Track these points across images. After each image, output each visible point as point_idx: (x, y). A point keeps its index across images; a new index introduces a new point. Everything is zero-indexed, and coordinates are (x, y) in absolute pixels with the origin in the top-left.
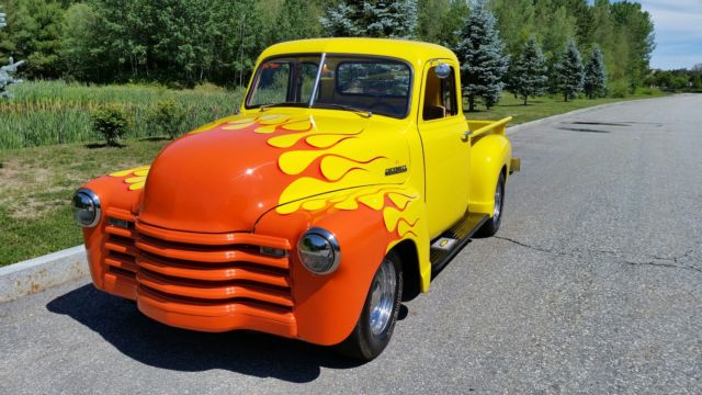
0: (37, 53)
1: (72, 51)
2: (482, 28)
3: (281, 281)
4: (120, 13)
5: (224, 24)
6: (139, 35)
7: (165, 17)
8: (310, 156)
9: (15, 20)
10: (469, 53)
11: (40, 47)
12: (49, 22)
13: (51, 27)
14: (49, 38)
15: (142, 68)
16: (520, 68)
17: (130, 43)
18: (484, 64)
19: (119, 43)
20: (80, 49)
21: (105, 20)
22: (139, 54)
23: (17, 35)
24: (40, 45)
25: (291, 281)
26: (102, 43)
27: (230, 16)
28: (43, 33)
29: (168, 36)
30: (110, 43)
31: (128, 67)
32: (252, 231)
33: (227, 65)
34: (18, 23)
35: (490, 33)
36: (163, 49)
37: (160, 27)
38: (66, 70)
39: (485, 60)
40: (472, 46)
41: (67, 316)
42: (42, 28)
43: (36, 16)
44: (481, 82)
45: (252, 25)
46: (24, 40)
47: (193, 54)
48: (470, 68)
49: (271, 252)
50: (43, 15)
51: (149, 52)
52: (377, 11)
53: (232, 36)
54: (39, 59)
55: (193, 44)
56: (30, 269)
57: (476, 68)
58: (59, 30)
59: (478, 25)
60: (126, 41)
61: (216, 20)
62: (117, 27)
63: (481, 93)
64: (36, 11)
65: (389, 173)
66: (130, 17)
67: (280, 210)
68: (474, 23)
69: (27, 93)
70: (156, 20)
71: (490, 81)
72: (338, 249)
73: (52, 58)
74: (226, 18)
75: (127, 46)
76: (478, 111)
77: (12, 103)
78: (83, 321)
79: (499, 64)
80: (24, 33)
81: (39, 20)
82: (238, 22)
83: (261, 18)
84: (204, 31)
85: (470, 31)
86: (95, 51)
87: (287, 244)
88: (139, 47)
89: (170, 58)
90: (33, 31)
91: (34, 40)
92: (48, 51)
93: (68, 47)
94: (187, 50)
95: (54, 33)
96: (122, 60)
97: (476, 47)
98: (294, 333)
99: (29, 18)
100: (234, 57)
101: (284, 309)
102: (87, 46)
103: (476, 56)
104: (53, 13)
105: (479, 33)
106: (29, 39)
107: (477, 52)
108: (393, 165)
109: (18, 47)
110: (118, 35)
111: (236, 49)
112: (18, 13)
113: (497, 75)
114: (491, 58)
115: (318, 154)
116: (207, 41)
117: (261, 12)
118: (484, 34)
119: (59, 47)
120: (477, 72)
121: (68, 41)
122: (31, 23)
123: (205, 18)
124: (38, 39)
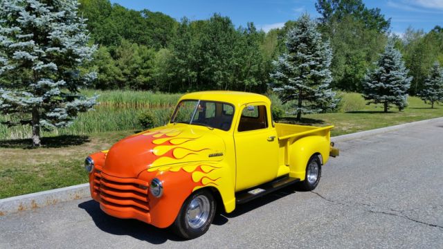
0: (141, 76)
1: (158, 74)
2: (392, 60)
3: (144, 199)
4: (184, 54)
5: (241, 59)
6: (194, 66)
7: (207, 56)
8: (169, 148)
9: (131, 58)
10: (383, 76)
11: (142, 73)
12: (148, 59)
13: (149, 62)
14: (147, 68)
15: (194, 84)
16: (428, 84)
17: (189, 70)
18: (393, 82)
19: (182, 70)
20: (162, 74)
21: (177, 58)
22: (193, 76)
23: (132, 67)
24: (143, 71)
25: (148, 199)
26: (174, 71)
27: (244, 54)
28: (145, 65)
29: (209, 66)
30: (178, 70)
31: (187, 83)
32: (136, 178)
33: (240, 82)
34: (133, 60)
35: (397, 63)
36: (206, 73)
37: (205, 61)
38: (155, 85)
39: (393, 80)
40: (385, 71)
41: (84, 210)
42: (145, 62)
43: (142, 56)
44: (392, 94)
45: (257, 59)
46: (135, 69)
47: (221, 76)
48: (384, 85)
49: (143, 187)
50: (145, 55)
51: (198, 75)
52: (306, 57)
53: (244, 65)
54: (141, 79)
55: (223, 71)
56: (76, 189)
57: (387, 85)
58: (153, 63)
59: (390, 58)
60: (187, 69)
61: (236, 56)
62: (182, 61)
63: (392, 101)
64: (142, 53)
65: (211, 156)
66: (189, 56)
67: (149, 170)
68: (387, 58)
69: (133, 98)
70: (203, 58)
71: (398, 93)
72: (162, 187)
73: (149, 78)
74: (242, 55)
75: (187, 73)
76: (390, 112)
77: (125, 103)
78: (88, 212)
79: (404, 83)
80: (135, 65)
81: (143, 58)
82: (249, 57)
83: (262, 55)
84: (228, 63)
85: (384, 62)
86: (170, 75)
87: (147, 184)
88: (193, 73)
89: (209, 78)
90: (140, 64)
91: (140, 69)
92: (147, 75)
93: (157, 72)
94: (219, 74)
95: (151, 65)
96: (184, 80)
97: (388, 72)
98: (149, 221)
99: (139, 57)
100: (245, 77)
101: (146, 211)
102: (166, 72)
103: (388, 77)
104: (151, 54)
105: (390, 63)
106: (137, 68)
107: (388, 75)
108: (214, 153)
109: (132, 72)
110: (183, 66)
111: (246, 72)
112: (133, 55)
113: (402, 89)
114: (399, 79)
115: (173, 147)
116: (230, 68)
117: (263, 51)
118: (393, 64)
119: (152, 73)
120: (388, 87)
121: (156, 69)
122: (139, 59)
123: (230, 56)
124: (142, 68)
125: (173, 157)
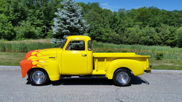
0: (169, 40)
1: (177, 39)
9: (165, 32)
11: (170, 38)
13: (174, 33)
23: (165, 36)
28: (172, 35)
38: (177, 44)
42: (172, 34)
43: (170, 31)
50: (172, 30)
58: (176, 34)
73: (173, 41)
90: (169, 34)
91: (169, 37)
92: (172, 39)
95: (174, 35)
104: (175, 30)
106: (168, 36)
109: (165, 38)
112: (166, 30)
115: (38, 53)
125: (36, 56)
